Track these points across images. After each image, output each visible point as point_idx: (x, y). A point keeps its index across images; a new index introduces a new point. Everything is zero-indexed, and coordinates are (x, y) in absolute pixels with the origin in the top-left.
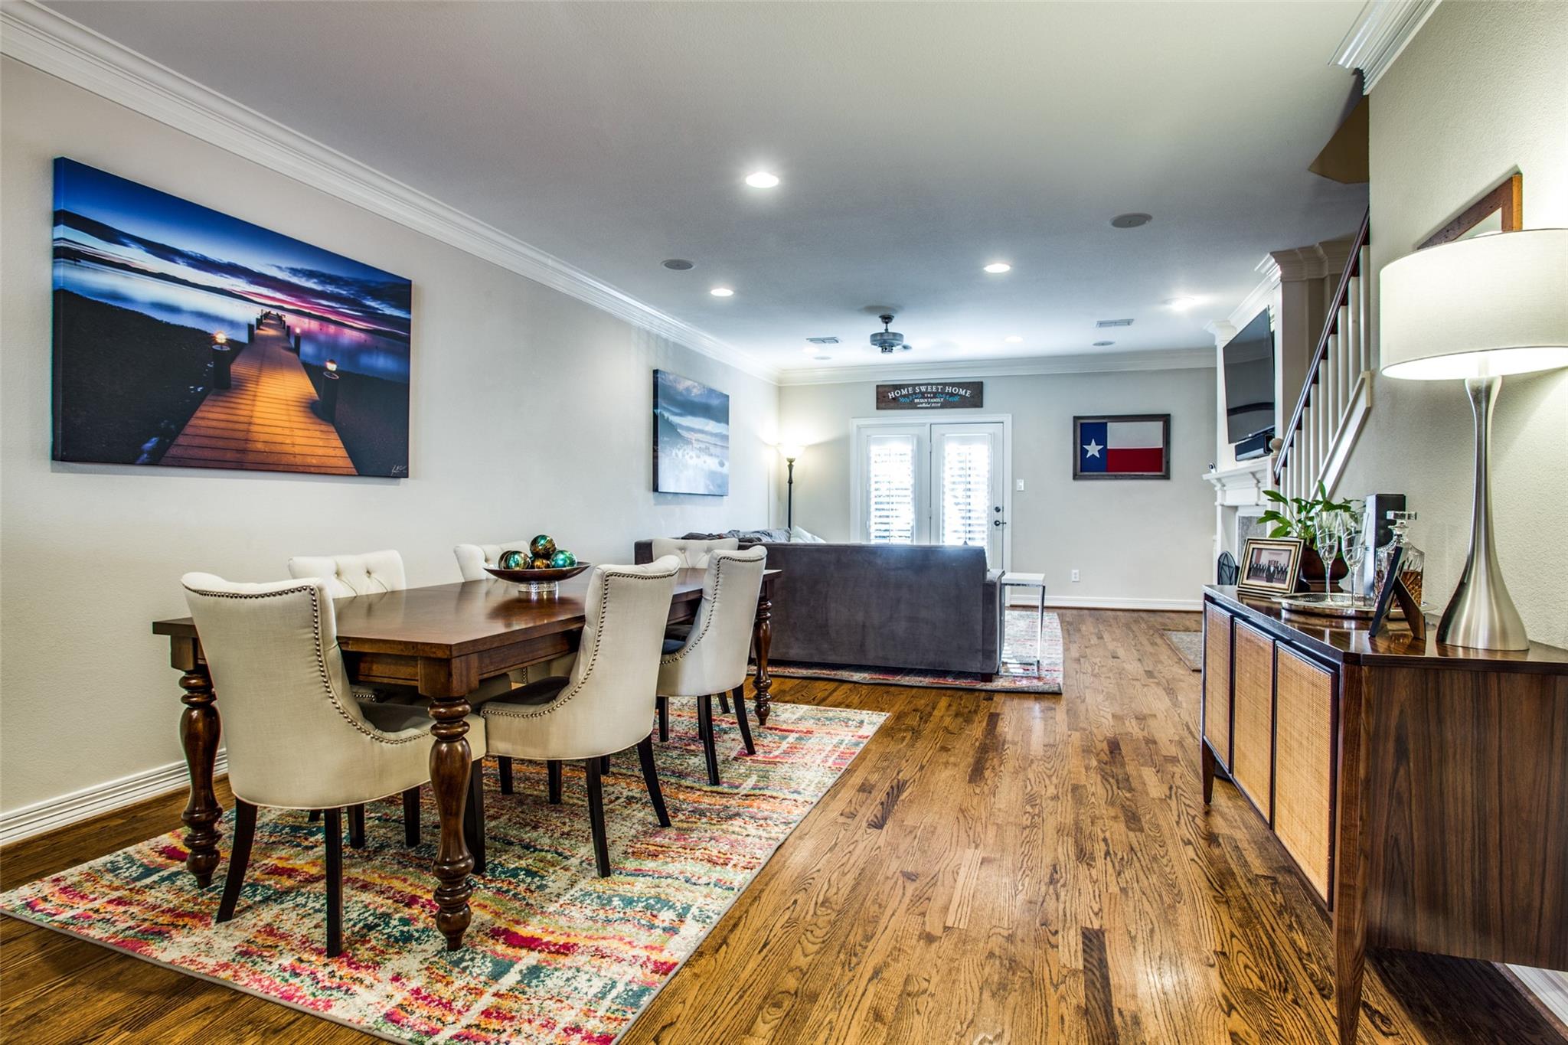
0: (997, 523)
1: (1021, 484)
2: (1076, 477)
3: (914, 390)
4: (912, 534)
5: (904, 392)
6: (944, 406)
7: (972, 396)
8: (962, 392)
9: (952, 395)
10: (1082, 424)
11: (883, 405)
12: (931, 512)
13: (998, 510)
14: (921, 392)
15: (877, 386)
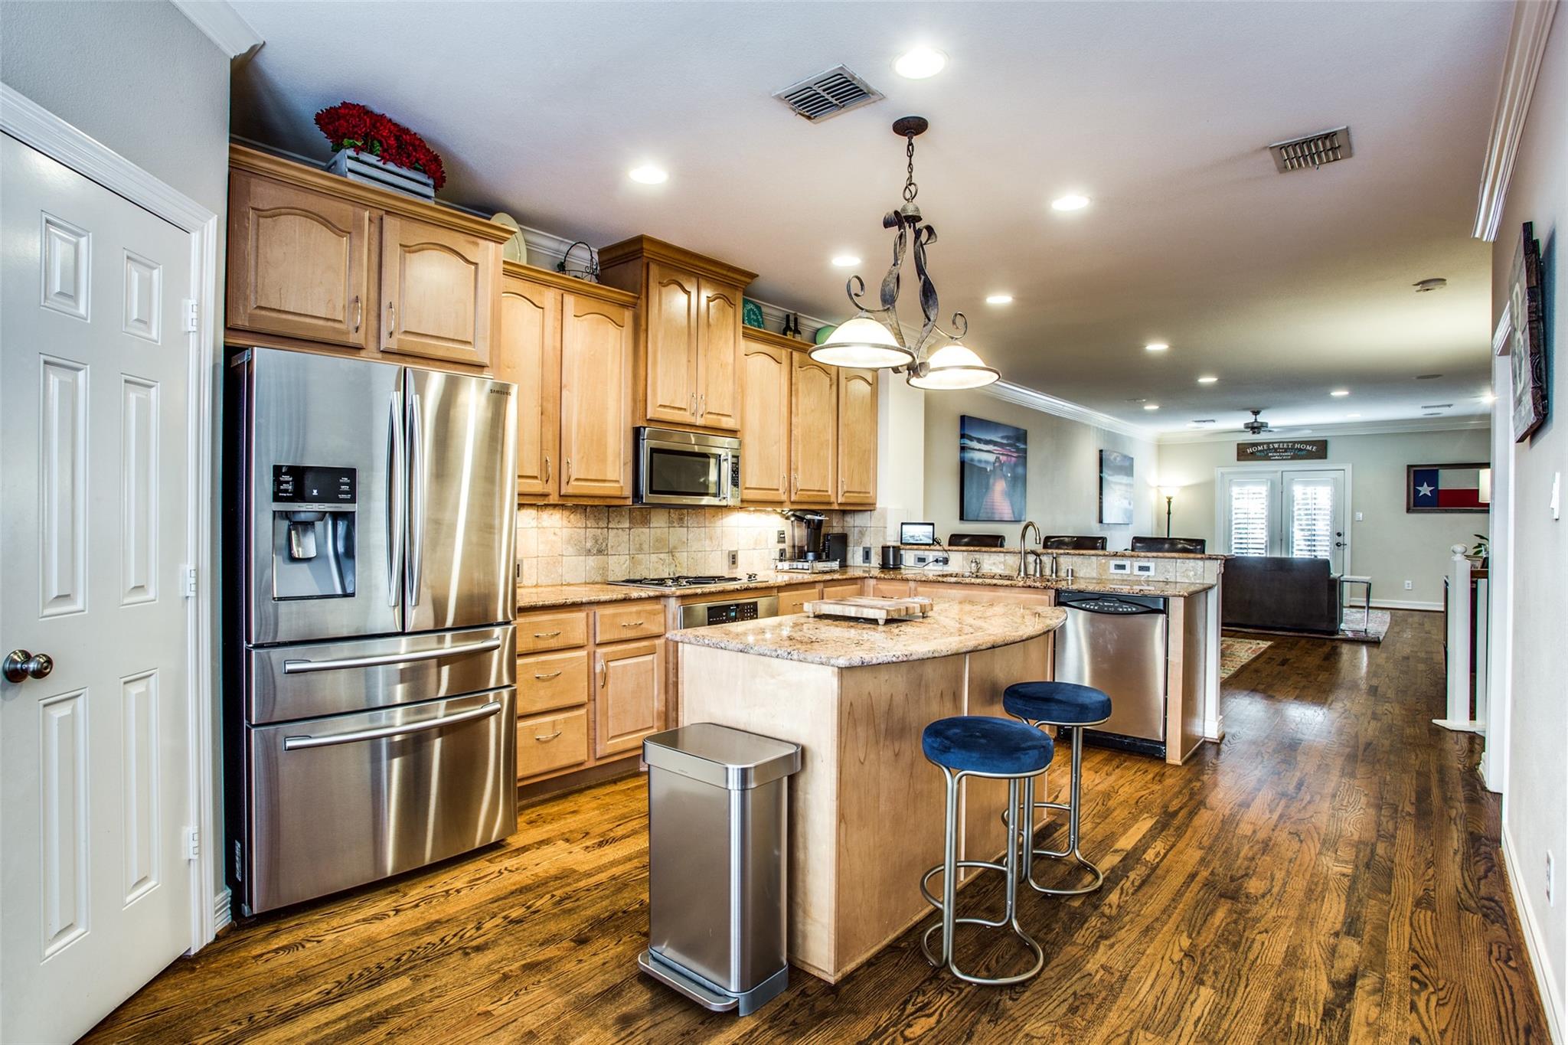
0: (1338, 545)
1: (1360, 516)
2: (1409, 510)
3: (1268, 447)
4: (1266, 546)
5: (1260, 448)
6: (1293, 458)
7: (1317, 450)
8: (1309, 448)
9: (1300, 450)
10: (1415, 471)
11: (1242, 457)
12: (1282, 535)
13: (1339, 534)
14: (1274, 448)
15: (1238, 444)
